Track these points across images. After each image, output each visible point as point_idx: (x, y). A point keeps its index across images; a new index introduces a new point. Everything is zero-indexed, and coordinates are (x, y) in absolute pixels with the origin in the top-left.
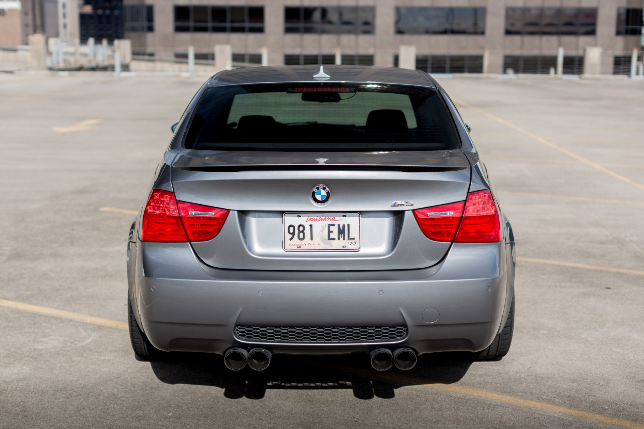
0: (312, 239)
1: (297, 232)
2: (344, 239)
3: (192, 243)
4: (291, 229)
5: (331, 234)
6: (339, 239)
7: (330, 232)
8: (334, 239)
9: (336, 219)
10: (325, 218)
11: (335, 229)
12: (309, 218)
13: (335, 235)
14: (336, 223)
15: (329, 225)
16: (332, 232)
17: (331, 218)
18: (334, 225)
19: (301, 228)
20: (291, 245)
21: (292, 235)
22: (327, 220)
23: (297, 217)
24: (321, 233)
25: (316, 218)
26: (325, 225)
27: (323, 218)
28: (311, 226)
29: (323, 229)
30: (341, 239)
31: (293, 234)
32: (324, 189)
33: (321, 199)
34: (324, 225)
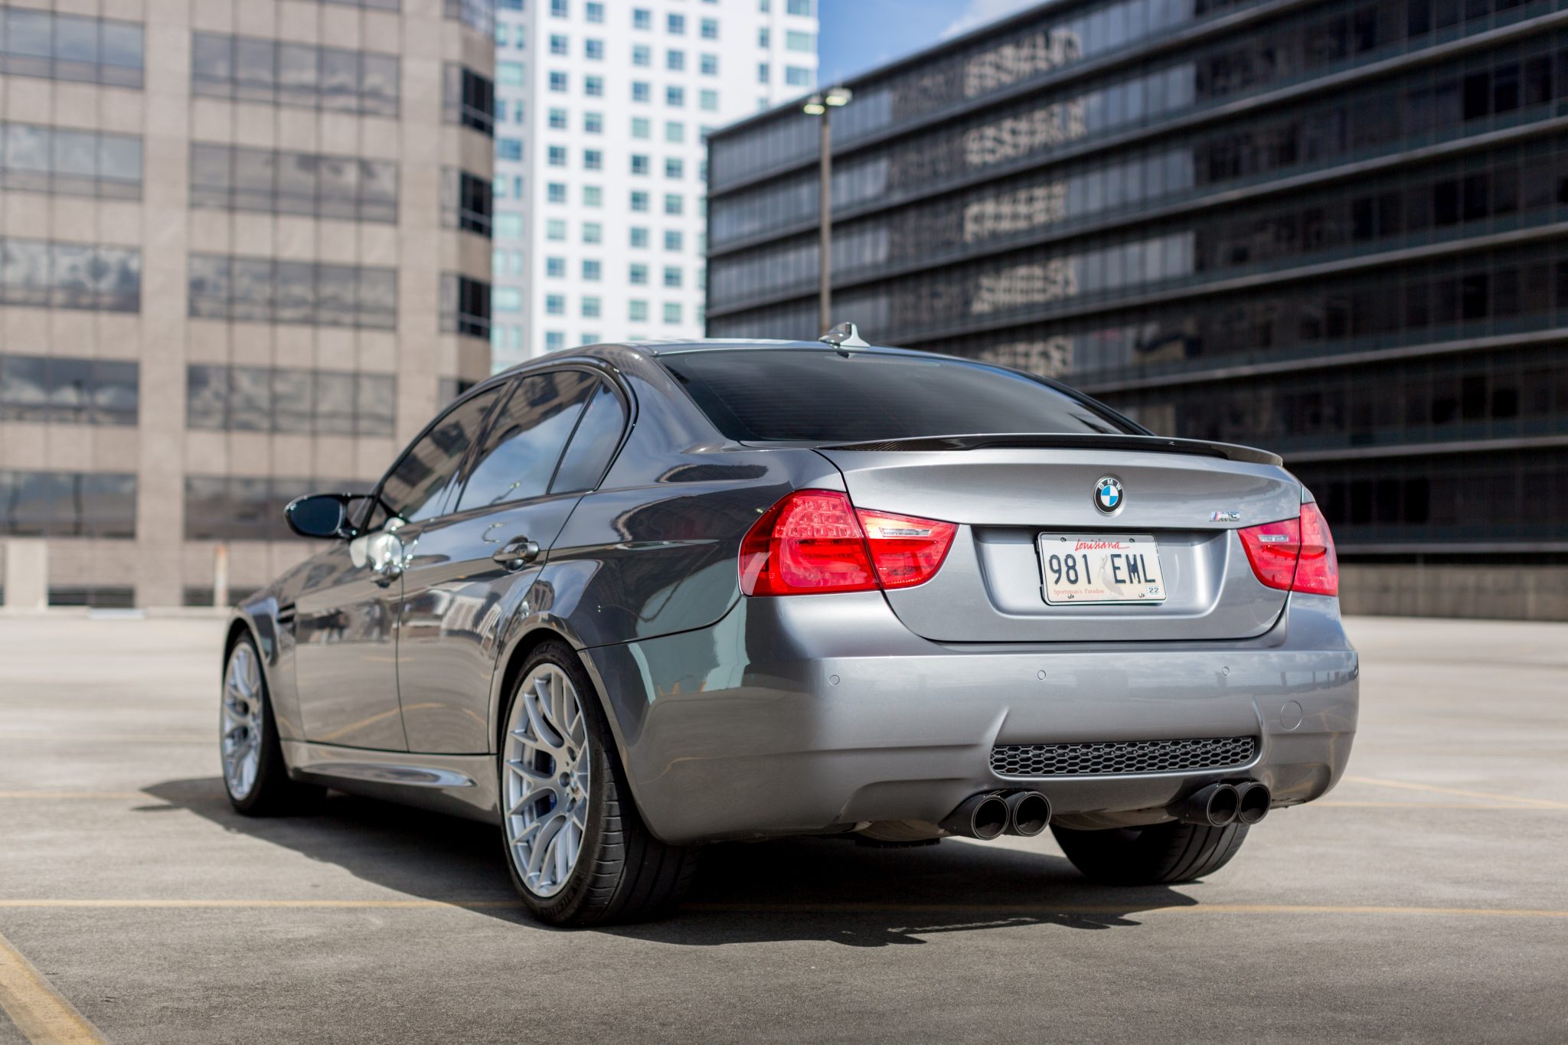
0: (1089, 582)
1: (1064, 569)
2: (1139, 582)
3: (886, 591)
4: (1055, 562)
5: (1117, 571)
6: (1132, 582)
7: (1115, 568)
8: (1123, 581)
9: (1122, 545)
10: (1104, 544)
11: (1121, 563)
12: (1080, 543)
13: (1123, 574)
14: (1123, 553)
15: (1114, 556)
16: (1119, 568)
17: (1114, 544)
18: (1119, 556)
19: (1070, 563)
20: (1058, 593)
21: (1057, 575)
22: (1107, 547)
23: (1060, 542)
24: (1102, 570)
25: (1090, 543)
26: (1106, 557)
27: (1101, 543)
28: (1085, 556)
29: (1104, 565)
30: (1135, 581)
31: (1059, 571)
32: (1115, 484)
33: (1111, 504)
34: (1104, 557)
